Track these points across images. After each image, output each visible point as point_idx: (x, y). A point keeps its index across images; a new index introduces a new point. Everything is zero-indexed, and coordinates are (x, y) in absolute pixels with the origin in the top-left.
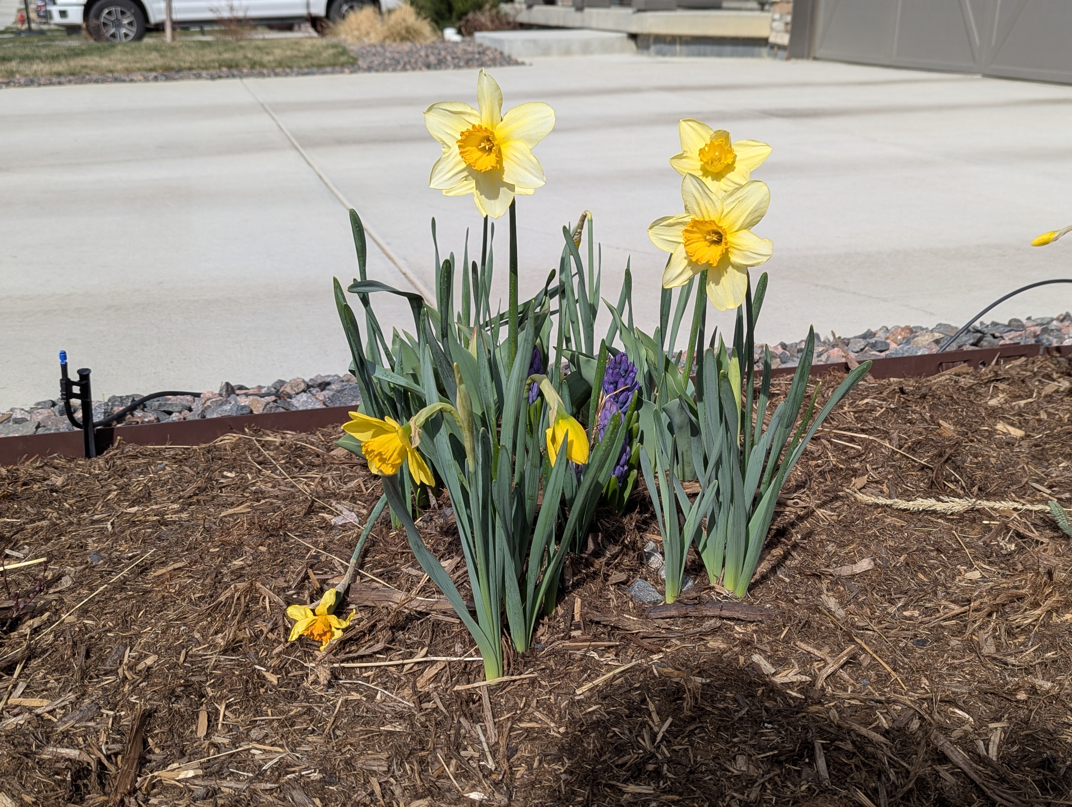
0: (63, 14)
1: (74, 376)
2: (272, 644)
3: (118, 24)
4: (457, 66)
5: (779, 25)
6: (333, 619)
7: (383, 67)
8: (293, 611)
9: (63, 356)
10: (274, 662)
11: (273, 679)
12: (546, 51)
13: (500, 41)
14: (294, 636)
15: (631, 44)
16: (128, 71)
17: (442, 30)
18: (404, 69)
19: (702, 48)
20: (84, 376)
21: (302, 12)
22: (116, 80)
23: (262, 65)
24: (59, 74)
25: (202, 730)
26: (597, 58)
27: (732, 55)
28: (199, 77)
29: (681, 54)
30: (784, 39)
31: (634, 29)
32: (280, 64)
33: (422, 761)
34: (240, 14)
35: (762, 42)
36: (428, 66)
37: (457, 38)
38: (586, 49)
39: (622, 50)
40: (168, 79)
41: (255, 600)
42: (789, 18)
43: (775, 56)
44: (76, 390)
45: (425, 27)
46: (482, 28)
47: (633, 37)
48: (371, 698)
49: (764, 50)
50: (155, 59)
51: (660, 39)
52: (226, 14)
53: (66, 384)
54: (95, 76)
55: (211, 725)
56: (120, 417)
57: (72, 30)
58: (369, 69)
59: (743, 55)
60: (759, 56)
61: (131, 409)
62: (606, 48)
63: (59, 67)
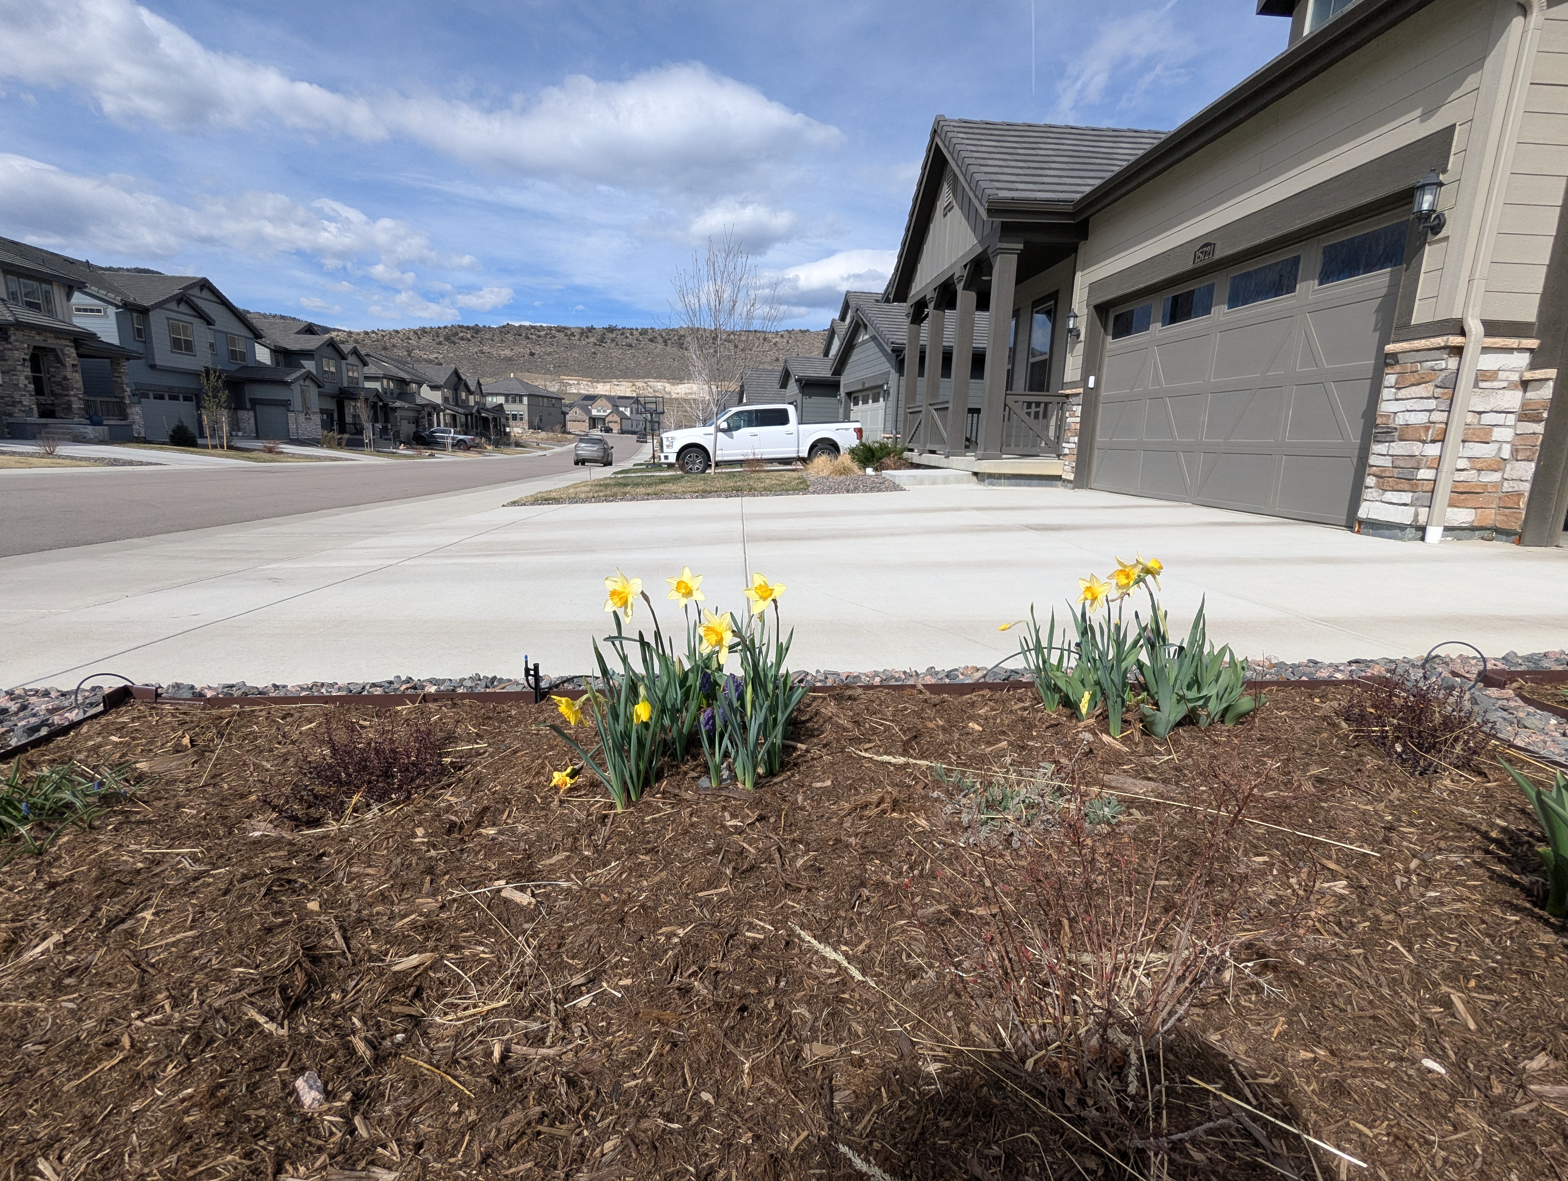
0: (666, 457)
1: (531, 666)
2: (545, 786)
3: (694, 463)
4: (865, 491)
5: (1067, 468)
6: (568, 779)
7: (822, 492)
8: (556, 774)
9: (526, 657)
10: (542, 794)
11: (539, 801)
12: (921, 482)
13: (894, 476)
14: (552, 785)
15: (975, 478)
16: (684, 493)
17: (865, 468)
18: (834, 493)
19: (1018, 481)
20: (536, 667)
21: (795, 455)
22: (676, 498)
23: (755, 490)
24: (648, 494)
25: (505, 817)
26: (952, 486)
27: (1038, 486)
28: (720, 496)
29: (1004, 485)
30: (1071, 477)
31: (976, 470)
32: (765, 489)
33: (575, 838)
34: (759, 457)
35: (1058, 478)
36: (848, 492)
37: (874, 473)
38: (946, 481)
39: (968, 482)
40: (703, 497)
41: (543, 768)
42: (1074, 464)
43: (1065, 487)
44: (532, 672)
45: (855, 467)
46: (888, 468)
47: (976, 474)
48: (572, 812)
49: (1059, 483)
50: (700, 485)
51: (991, 476)
52: (751, 457)
53: (527, 670)
54: (667, 495)
55: (509, 816)
56: (557, 686)
57: (670, 466)
58: (814, 492)
59: (1045, 486)
60: (1056, 486)
61: (563, 682)
62: (959, 480)
63: (650, 490)
